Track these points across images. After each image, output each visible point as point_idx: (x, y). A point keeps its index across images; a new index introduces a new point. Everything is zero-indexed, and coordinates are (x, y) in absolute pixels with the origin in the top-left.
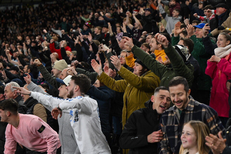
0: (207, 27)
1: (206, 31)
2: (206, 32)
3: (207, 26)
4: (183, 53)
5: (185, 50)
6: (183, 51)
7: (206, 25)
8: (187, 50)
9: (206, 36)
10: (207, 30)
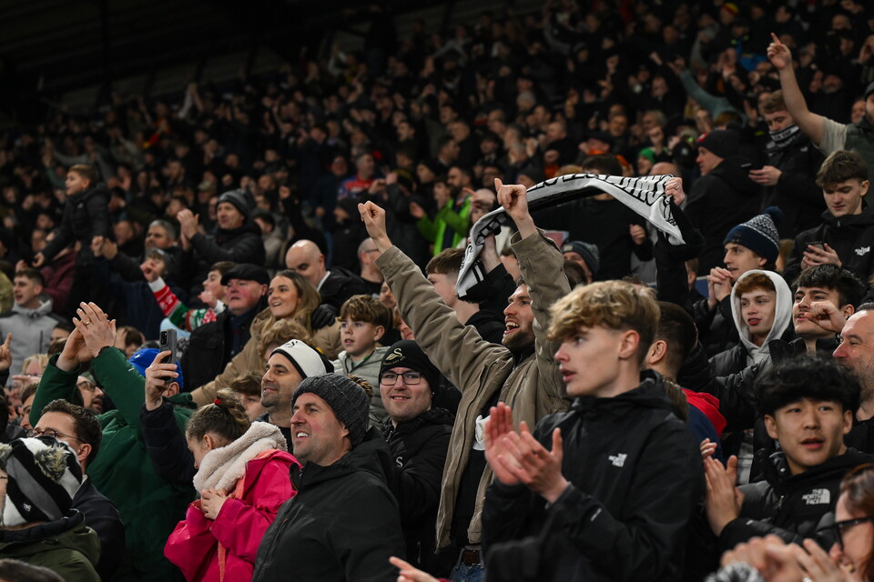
0: (165, 366)
1: (162, 383)
2: (157, 387)
3: (165, 360)
4: (45, 469)
5: (51, 456)
6: (41, 463)
7: (160, 355)
8: (59, 457)
9: (159, 404)
10: (166, 378)
